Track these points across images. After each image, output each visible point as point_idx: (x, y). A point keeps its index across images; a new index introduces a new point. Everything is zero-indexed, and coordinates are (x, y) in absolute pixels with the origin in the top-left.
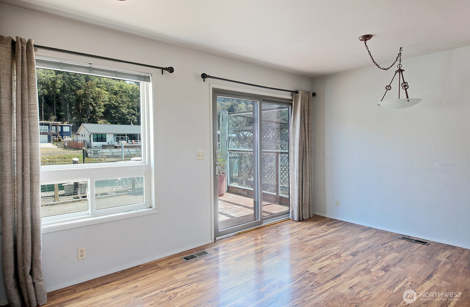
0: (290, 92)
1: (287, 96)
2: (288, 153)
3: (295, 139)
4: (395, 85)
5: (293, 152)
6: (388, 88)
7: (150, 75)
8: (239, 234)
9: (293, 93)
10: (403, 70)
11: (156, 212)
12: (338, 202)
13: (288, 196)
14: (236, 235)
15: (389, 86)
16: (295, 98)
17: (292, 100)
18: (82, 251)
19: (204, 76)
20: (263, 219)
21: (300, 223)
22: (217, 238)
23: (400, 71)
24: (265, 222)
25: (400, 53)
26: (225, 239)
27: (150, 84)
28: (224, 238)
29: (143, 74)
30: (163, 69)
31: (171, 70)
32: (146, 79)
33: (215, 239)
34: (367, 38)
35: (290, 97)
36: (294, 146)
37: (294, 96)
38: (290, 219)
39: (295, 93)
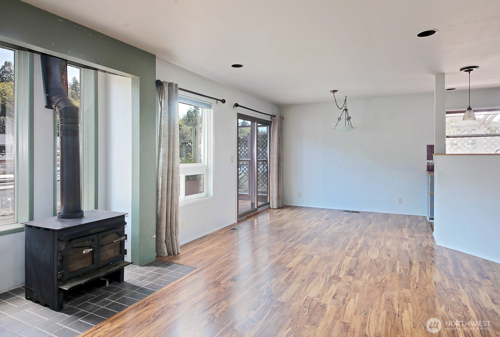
0: (270, 116)
1: (268, 118)
4: (343, 118)
6: (339, 119)
7: (211, 104)
8: (248, 217)
9: (272, 117)
10: (348, 109)
11: (213, 199)
12: (300, 194)
15: (340, 118)
16: (273, 120)
17: (271, 122)
18: (184, 223)
19: (237, 105)
21: (278, 210)
23: (346, 110)
24: (259, 210)
25: (346, 99)
27: (212, 110)
28: (241, 220)
30: (217, 100)
31: (223, 101)
32: (210, 106)
33: (238, 220)
34: (334, 91)
35: (270, 120)
38: (271, 208)
39: (273, 116)
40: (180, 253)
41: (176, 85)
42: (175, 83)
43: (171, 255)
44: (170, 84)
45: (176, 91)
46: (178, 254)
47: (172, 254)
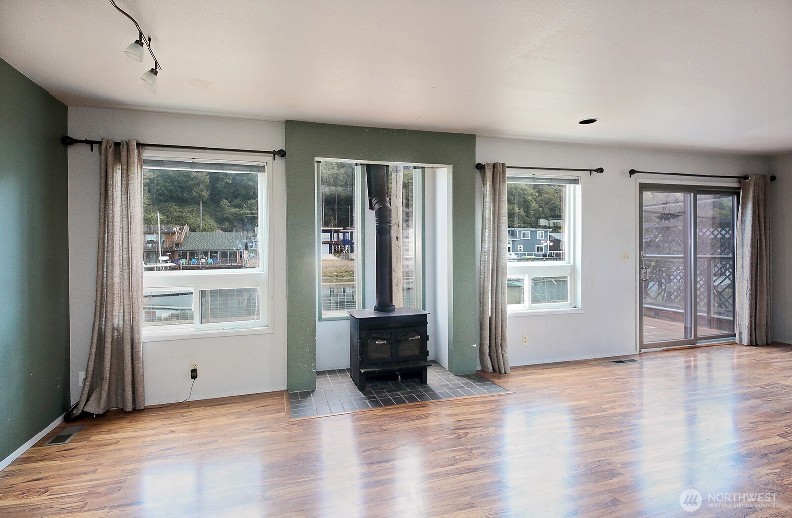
0: (736, 179)
1: (733, 184)
2: (733, 259)
3: (744, 239)
5: (741, 256)
7: (579, 178)
8: (668, 350)
9: (741, 179)
11: (582, 312)
13: (732, 319)
14: (664, 351)
16: (744, 185)
17: (739, 188)
18: (525, 338)
20: (697, 339)
21: (753, 348)
22: (643, 351)
24: (700, 343)
26: (652, 353)
27: (579, 187)
28: (650, 352)
29: (574, 178)
30: (590, 170)
31: (601, 170)
32: (575, 182)
33: (640, 351)
35: (735, 185)
36: (742, 248)
37: (742, 183)
38: (736, 343)
39: (744, 178)
40: (508, 372)
41: (503, 164)
42: (502, 161)
43: (496, 372)
44: (494, 165)
45: (504, 172)
46: (506, 373)
47: (498, 371)
